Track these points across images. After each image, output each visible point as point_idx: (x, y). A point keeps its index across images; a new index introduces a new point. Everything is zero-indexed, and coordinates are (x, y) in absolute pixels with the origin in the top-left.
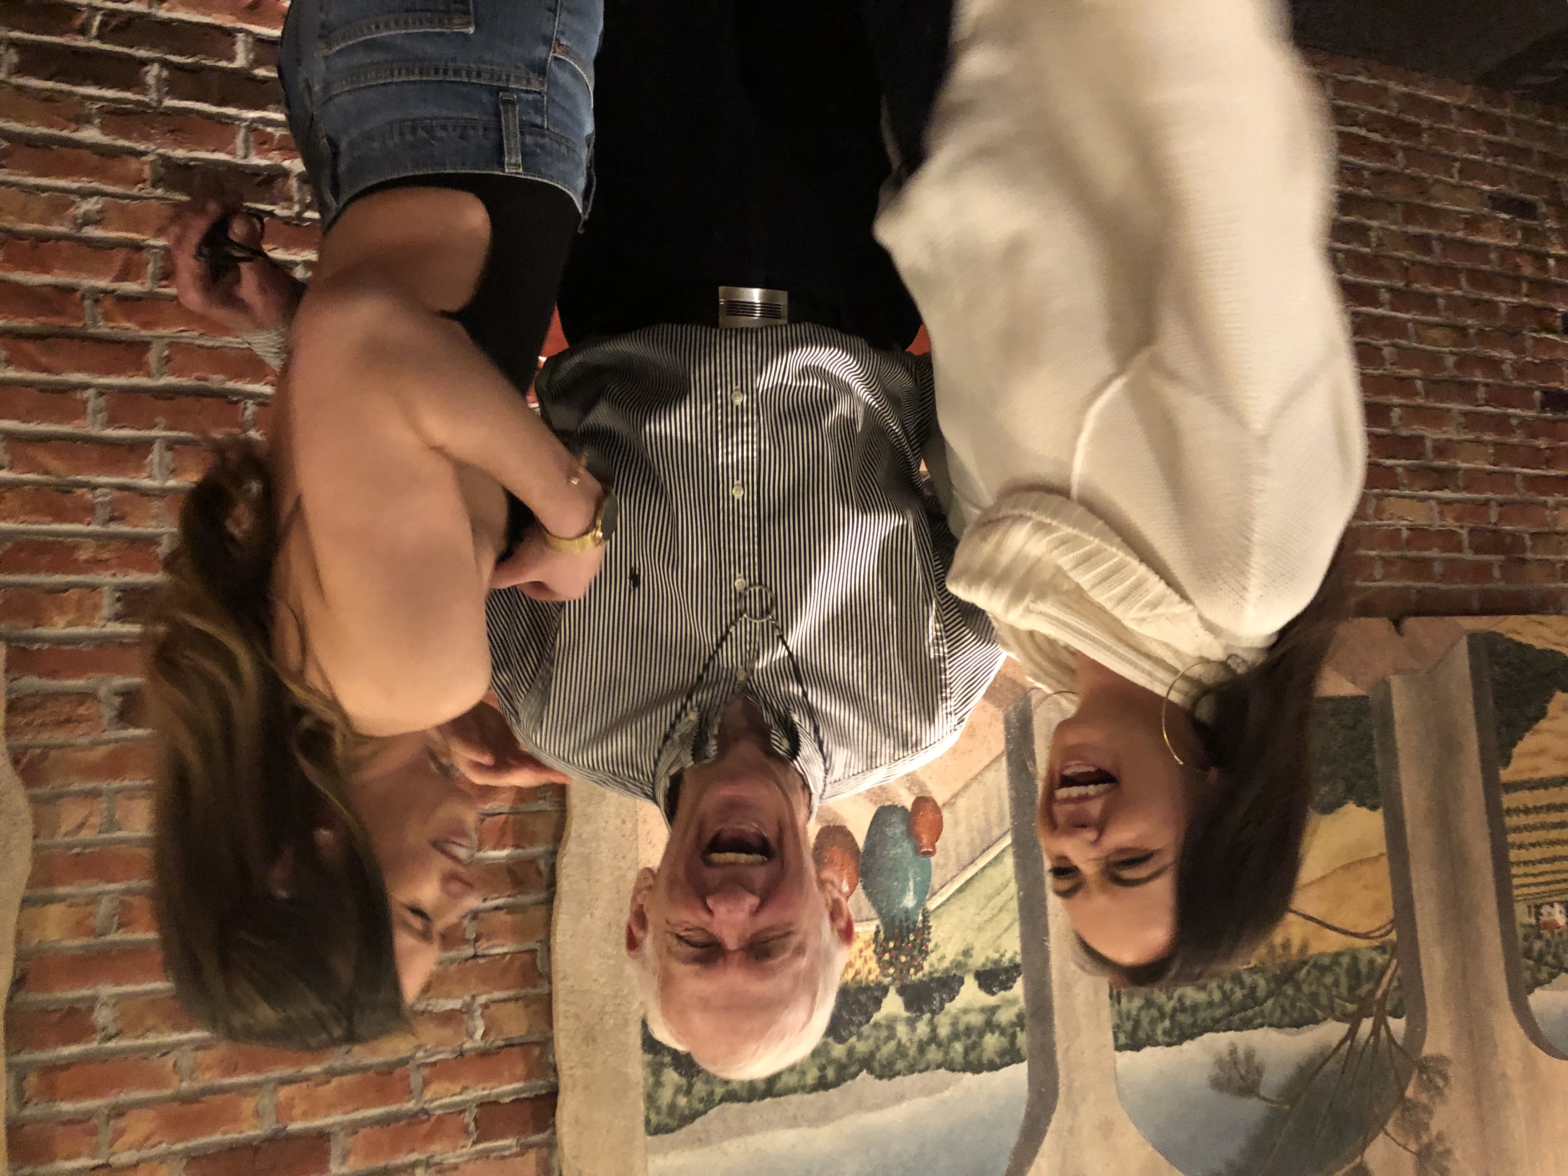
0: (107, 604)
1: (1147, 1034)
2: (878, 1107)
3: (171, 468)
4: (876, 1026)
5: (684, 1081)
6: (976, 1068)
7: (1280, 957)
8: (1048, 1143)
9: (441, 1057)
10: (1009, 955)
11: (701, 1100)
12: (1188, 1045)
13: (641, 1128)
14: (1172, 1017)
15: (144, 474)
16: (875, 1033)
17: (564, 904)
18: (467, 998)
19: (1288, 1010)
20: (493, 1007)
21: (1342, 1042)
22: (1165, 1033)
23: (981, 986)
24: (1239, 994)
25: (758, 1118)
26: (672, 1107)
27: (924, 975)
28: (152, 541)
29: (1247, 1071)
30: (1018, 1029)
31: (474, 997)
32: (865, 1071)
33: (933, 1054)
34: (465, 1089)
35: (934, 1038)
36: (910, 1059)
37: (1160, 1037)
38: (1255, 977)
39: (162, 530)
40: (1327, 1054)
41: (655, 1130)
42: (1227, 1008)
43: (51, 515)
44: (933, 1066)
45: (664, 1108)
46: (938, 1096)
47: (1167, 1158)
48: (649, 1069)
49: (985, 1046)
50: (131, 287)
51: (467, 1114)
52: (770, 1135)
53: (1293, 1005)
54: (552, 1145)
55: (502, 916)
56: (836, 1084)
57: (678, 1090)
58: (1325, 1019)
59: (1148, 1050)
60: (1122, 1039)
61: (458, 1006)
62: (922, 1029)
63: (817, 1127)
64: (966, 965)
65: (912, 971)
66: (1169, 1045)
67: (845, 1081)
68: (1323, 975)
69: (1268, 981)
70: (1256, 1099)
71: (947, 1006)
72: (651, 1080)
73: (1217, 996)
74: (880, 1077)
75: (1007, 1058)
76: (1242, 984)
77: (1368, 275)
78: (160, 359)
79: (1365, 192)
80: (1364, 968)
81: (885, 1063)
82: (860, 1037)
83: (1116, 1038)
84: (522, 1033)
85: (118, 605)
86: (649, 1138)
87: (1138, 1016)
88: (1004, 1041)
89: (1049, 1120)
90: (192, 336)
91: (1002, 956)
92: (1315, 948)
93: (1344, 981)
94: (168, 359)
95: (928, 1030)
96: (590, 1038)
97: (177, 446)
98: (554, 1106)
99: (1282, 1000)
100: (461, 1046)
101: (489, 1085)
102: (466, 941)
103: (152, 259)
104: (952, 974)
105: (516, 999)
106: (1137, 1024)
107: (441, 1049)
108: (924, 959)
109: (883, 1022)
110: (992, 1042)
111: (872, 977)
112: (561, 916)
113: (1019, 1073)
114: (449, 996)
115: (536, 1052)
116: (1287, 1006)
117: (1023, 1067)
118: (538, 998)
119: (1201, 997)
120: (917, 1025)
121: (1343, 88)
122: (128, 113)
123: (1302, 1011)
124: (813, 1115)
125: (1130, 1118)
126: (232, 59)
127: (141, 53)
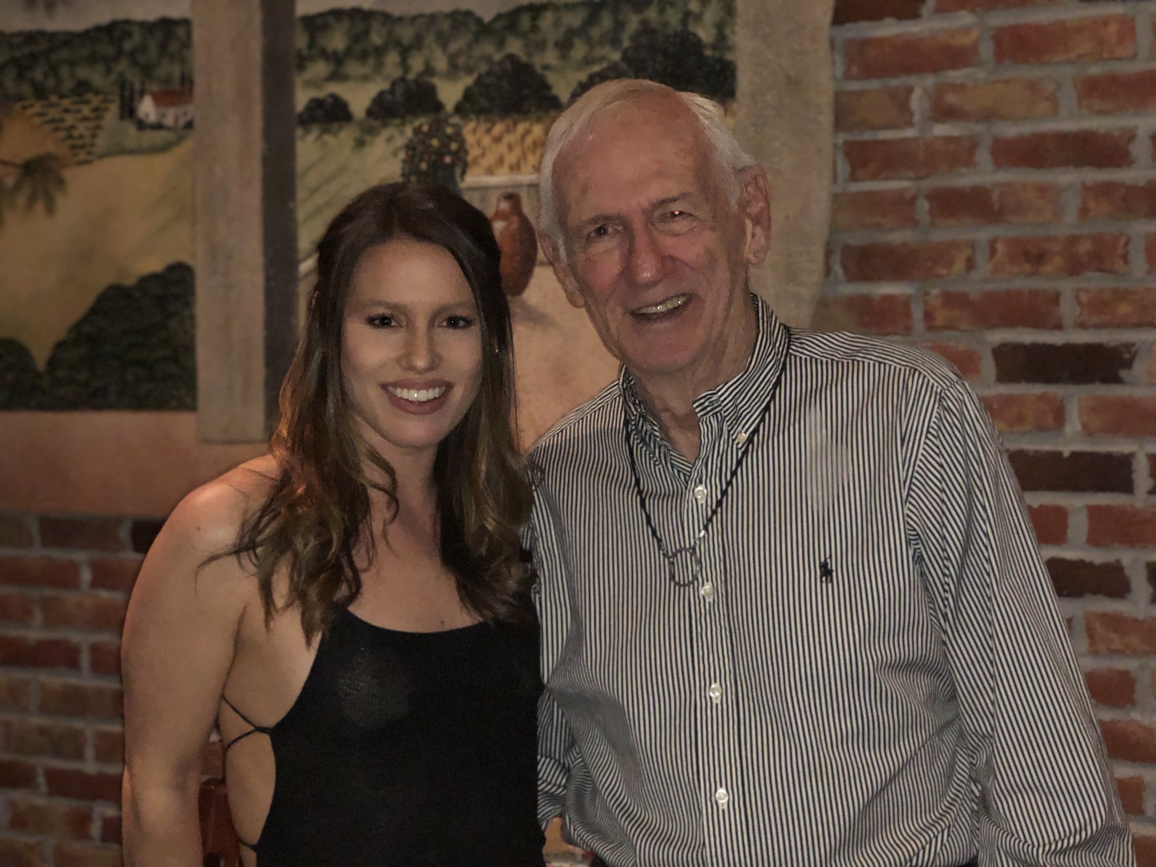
1: (151, 35)
4: (469, 70)
5: (692, 27)
6: (356, 13)
10: (311, 137)
14: (120, 52)
16: (472, 63)
20: (900, 121)
23: (346, 105)
27: (412, 122)
30: (305, 53)
32: (486, 22)
33: (406, 34)
35: (405, 52)
36: (432, 32)
37: (136, 31)
38: (15, 90)
42: (54, 57)
44: (406, 21)
48: (730, 43)
49: (346, 37)
51: (932, 7)
56: (519, 10)
57: (699, 17)
60: (181, 32)
61: (938, 126)
62: (417, 63)
64: (362, 131)
65: (425, 128)
66: (127, 22)
67: (509, 13)
71: (385, 86)
72: (727, 31)
74: (468, 14)
75: (320, 22)
81: (462, 29)
82: (488, 59)
83: (189, 34)
87: (161, 57)
88: (322, 41)
95: (410, 61)
96: (793, 82)
100: (936, 81)
101: (907, 35)
102: (928, 196)
104: (379, 120)
106: (163, 48)
108: (411, 141)
109: (462, 74)
110: (337, 41)
111: (472, 125)
114: (948, 139)
118: (849, 128)
119: (83, 72)
120: (422, 67)
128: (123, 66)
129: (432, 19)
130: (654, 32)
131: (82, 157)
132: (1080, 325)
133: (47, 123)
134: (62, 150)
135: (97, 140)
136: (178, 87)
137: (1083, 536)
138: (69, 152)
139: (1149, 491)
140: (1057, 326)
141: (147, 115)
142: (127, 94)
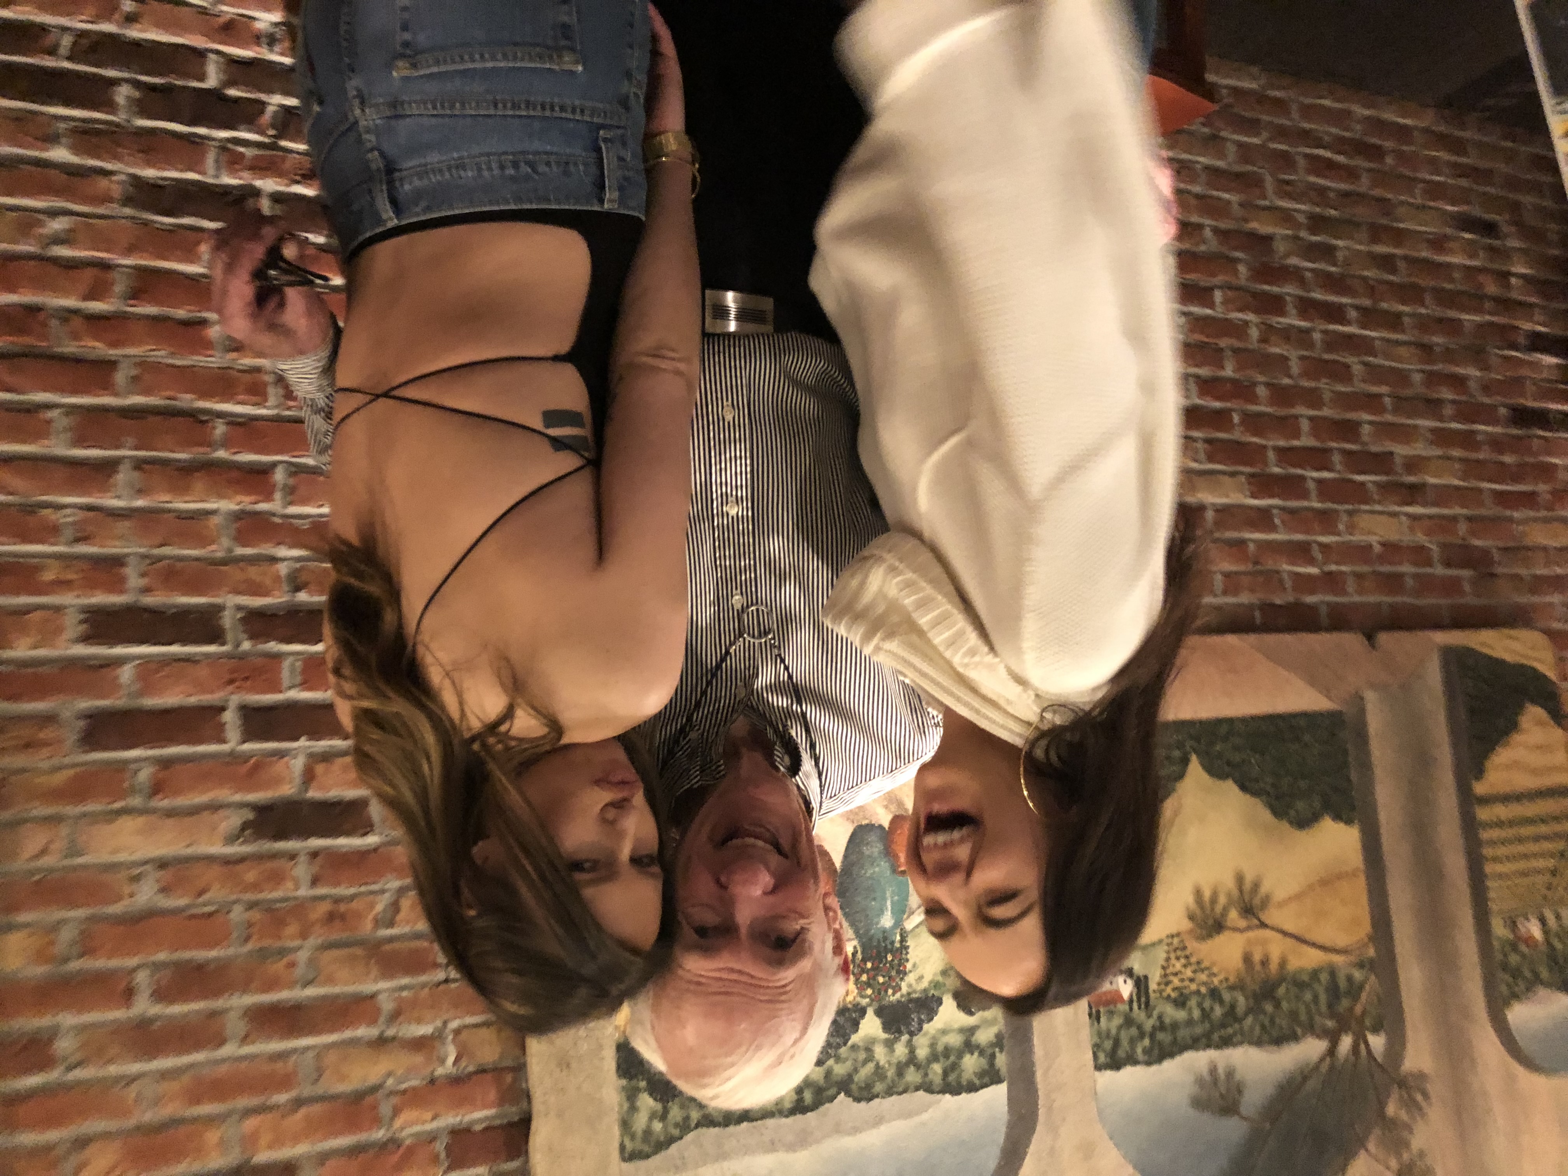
0: (72, 625)
1: (1127, 1052)
2: (857, 1130)
3: (139, 487)
4: (854, 1048)
5: (658, 1106)
6: (955, 1089)
7: (1259, 973)
8: (1028, 1166)
9: (410, 1084)
11: (676, 1125)
12: (1168, 1064)
13: (615, 1154)
14: (1152, 1036)
15: (112, 494)
16: (853, 1055)
18: (439, 1024)
19: (1268, 1027)
20: (465, 1033)
21: (1322, 1060)
22: (1145, 1051)
23: (959, 1006)
24: (1218, 1011)
25: (734, 1142)
26: (648, 1132)
27: (902, 996)
28: (118, 561)
29: (1228, 1090)
30: (997, 1050)
31: (445, 1023)
32: (842, 1094)
33: (912, 1076)
34: (435, 1116)
35: (912, 1059)
36: (889, 1080)
37: (1140, 1056)
38: (1236, 994)
39: (130, 550)
40: (1306, 1072)
41: (629, 1156)
42: (1207, 1026)
43: (15, 536)
44: (912, 1087)
45: (639, 1133)
46: (917, 1120)
48: (623, 1094)
49: (963, 1067)
50: (96, 306)
51: (438, 1142)
52: (747, 1160)
53: (1272, 1021)
56: (814, 1107)
57: (653, 1116)
58: (1304, 1035)
59: (1128, 1069)
60: (1102, 1058)
61: (429, 1032)
62: (901, 1050)
63: (795, 1151)
64: (944, 985)
65: (890, 991)
66: (1149, 1063)
67: (822, 1104)
68: (1302, 992)
69: (1247, 998)
70: (1236, 1118)
71: (926, 1026)
72: (626, 1106)
73: (1196, 1014)
74: (858, 1100)
75: (986, 1080)
76: (1221, 1002)
77: (1338, 293)
78: (128, 378)
79: (1333, 212)
80: (1343, 984)
81: (863, 1085)
82: (838, 1059)
83: (1096, 1058)
84: (495, 1059)
85: (84, 627)
86: (624, 1164)
87: (1118, 1033)
88: (983, 1062)
89: (1030, 1141)
90: (161, 355)
92: (1294, 964)
93: (1323, 998)
94: (135, 379)
95: (907, 1051)
96: (563, 1063)
97: (144, 466)
98: (527, 1134)
99: (1262, 1017)
100: (433, 1072)
101: (461, 1112)
103: (120, 278)
104: (930, 995)
105: (488, 1024)
106: (1117, 1043)
107: (411, 1076)
108: (902, 979)
109: (861, 1044)
110: (971, 1063)
111: (850, 998)
113: (998, 1094)
114: (419, 1021)
115: (509, 1078)
116: (1267, 1023)
117: (1003, 1087)
119: (1181, 1015)
120: (895, 1046)
121: (1308, 111)
122: (98, 133)
123: (1281, 1028)
124: (790, 1138)
125: (1111, 1138)
126: (202, 78)
127: (111, 73)
128: (1149, 1024)
129: (890, 1092)
131: (1176, 941)
132: (292, 856)
133: (1207, 968)
134: (1192, 945)
135: (1164, 955)
136: (1102, 1010)
137: (286, 664)
138: (1187, 944)
139: (223, 709)
140: (314, 854)
141: (1125, 982)
142: (1143, 999)
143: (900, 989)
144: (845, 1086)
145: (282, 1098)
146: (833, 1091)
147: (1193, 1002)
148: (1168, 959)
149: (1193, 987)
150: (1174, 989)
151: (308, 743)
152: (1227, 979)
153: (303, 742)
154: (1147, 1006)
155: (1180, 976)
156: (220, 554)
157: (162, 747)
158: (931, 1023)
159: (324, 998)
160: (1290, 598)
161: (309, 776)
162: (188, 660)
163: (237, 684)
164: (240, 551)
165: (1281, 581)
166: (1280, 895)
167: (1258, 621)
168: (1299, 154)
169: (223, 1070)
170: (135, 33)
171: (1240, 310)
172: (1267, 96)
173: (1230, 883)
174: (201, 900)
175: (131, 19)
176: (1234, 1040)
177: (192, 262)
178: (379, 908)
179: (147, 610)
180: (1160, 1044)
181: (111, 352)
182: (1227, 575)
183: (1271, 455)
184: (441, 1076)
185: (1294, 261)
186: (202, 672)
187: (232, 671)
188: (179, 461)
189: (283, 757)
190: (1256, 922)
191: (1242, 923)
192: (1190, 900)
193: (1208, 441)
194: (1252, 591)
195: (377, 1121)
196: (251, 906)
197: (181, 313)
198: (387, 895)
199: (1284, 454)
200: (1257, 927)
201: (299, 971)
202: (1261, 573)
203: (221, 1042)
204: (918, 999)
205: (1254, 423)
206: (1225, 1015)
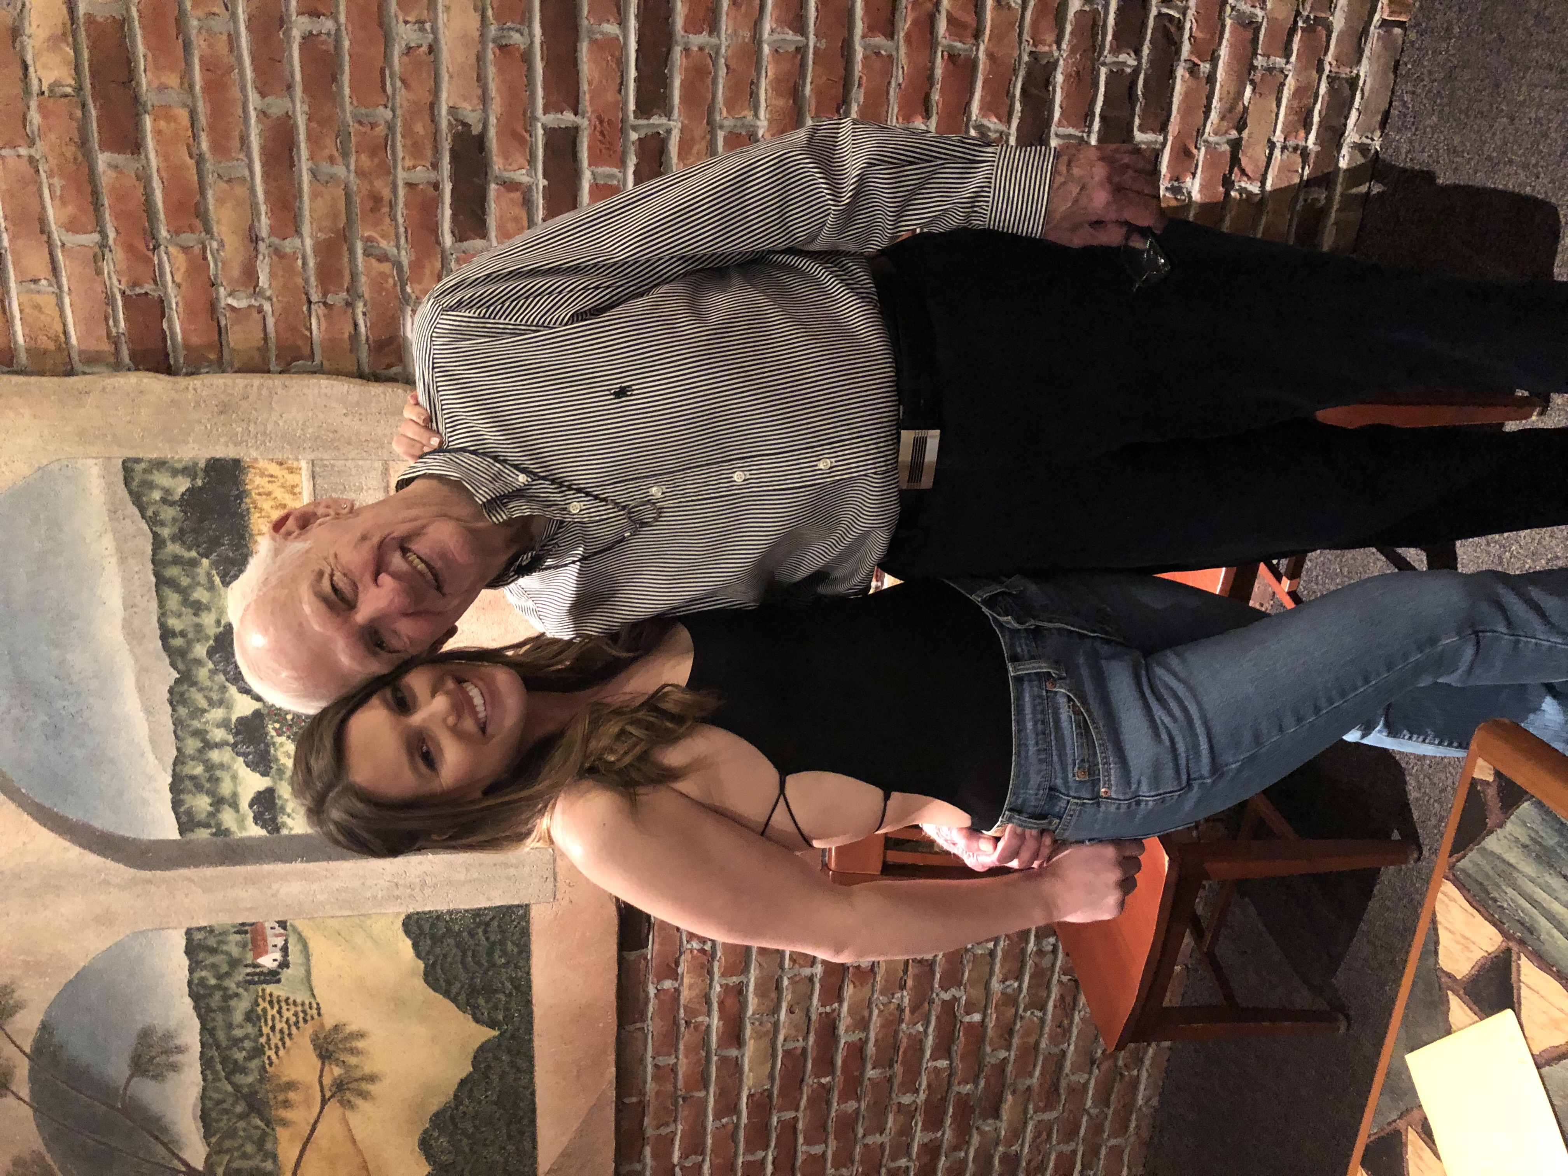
1: (201, 962)
2: (141, 689)
3: (781, 51)
4: (223, 689)
5: (177, 497)
6: (176, 788)
7: (275, 1097)
8: (93, 859)
9: (212, 265)
10: (289, 821)
11: (156, 514)
12: (188, 1002)
13: (132, 454)
14: (219, 987)
15: (774, 26)
16: (216, 687)
17: (357, 388)
18: (268, 293)
19: (220, 1107)
20: (258, 317)
21: (184, 1163)
22: (202, 980)
23: (259, 793)
24: (240, 1056)
25: (136, 569)
26: (151, 486)
27: (272, 737)
28: (713, 28)
29: (158, 1064)
30: (214, 830)
31: (269, 299)
32: (178, 676)
33: (192, 745)
34: (179, 286)
35: (209, 745)
36: (189, 722)
37: (198, 974)
38: (256, 1073)
39: (723, 38)
40: (170, 1146)
41: (128, 467)
42: (224, 1044)
44: (181, 744)
45: (150, 477)
46: (148, 748)
47: (71, 981)
48: (191, 464)
49: (198, 796)
50: (942, 26)
51: (154, 287)
52: (117, 581)
53: (226, 1111)
54: (117, 366)
55: (348, 329)
56: (166, 647)
57: (167, 491)
58: (209, 1145)
59: (185, 962)
60: (199, 936)
61: (260, 284)
62: (218, 734)
63: (123, 627)
64: (281, 779)
65: (277, 726)
66: (190, 983)
67: (169, 657)
68: (253, 1142)
69: (250, 1085)
70: (128, 1073)
71: (241, 759)
72: (179, 466)
73: (238, 1033)
74: (171, 691)
75: (184, 819)
76: (249, 1058)
78: (879, 47)
81: (187, 695)
82: (214, 672)
83: (199, 929)
84: (232, 345)
86: (120, 461)
87: (222, 952)
88: (203, 816)
89: (118, 861)
90: (899, 76)
91: (289, 816)
92: (281, 1133)
93: (247, 1164)
94: (878, 54)
95: (217, 740)
96: (224, 408)
97: (799, 57)
98: (157, 371)
99: (230, 1100)
100: (222, 285)
101: (181, 310)
102: (325, 295)
103: (967, 46)
104: (272, 765)
105: (266, 338)
106: (213, 951)
107: (220, 264)
108: (289, 737)
109: (227, 695)
110: (202, 803)
112: (346, 386)
113: (169, 831)
114: (272, 275)
115: (212, 356)
116: (225, 1106)
117: (175, 835)
118: (266, 360)
119: (238, 1016)
120: (223, 729)
121: (1116, 1153)
122: (1094, 36)
123: (218, 1121)
124: (136, 623)
125: (116, 944)
126: (1142, 129)
127: (1146, 51)
128: (231, 984)
129: (177, 723)
130: (182, 531)
131: (315, 1012)
132: (435, 166)
133: (284, 1044)
134: (308, 1029)
135: (299, 1001)
136: (248, 936)
137: (615, 171)
138: (310, 1023)
139: (576, 114)
140: (436, 186)
141: (275, 960)
142: (256, 978)
143: (279, 735)
144: (186, 678)
145: (205, 145)
146: (181, 666)
147: (250, 1029)
148: (295, 1003)
149: (266, 1030)
150: (265, 1010)
151: (541, 187)
152: (271, 1064)
153: (542, 182)
154: (248, 983)
155: (277, 1016)
156: (718, 118)
157: (542, 58)
158: (244, 765)
159: (300, 190)
160: (650, 1132)
161: (510, 186)
162: (622, 85)
163: (598, 126)
164: (721, 135)
165: (667, 1124)
166: (354, 1119)
167: (627, 1101)
168: (1077, 1144)
169: (236, 93)
170: (1181, 72)
171: (929, 1086)
172: (1131, 1114)
173: (367, 1070)
174: (399, 84)
175: (1193, 70)
176: (208, 1072)
177: (981, 109)
178: (383, 244)
179: (669, 51)
180: (210, 995)
181: (902, 34)
182: (674, 1070)
183: (791, 1114)
184: (218, 293)
185: (976, 1139)
186: (610, 96)
187: (610, 122)
188: (804, 86)
189: (529, 162)
190: (328, 1094)
191: (327, 1081)
192: (353, 1027)
193: (804, 1050)
194: (657, 1093)
195: (176, 232)
196: (391, 127)
197: (936, 96)
198: (395, 251)
199: (790, 1128)
200: (323, 1096)
201: (326, 168)
202: (676, 1103)
203: (263, 95)
204: (268, 752)
205: (822, 1096)
206: (236, 1062)
